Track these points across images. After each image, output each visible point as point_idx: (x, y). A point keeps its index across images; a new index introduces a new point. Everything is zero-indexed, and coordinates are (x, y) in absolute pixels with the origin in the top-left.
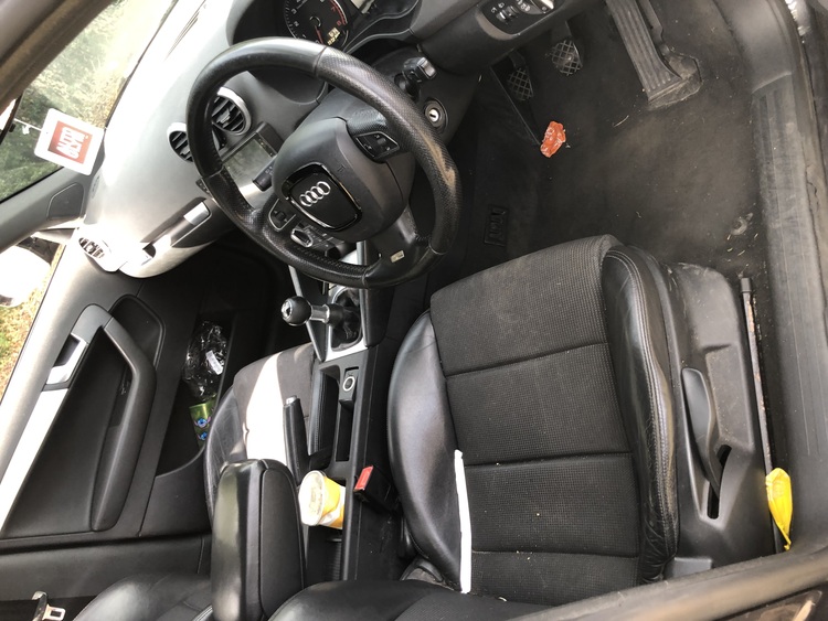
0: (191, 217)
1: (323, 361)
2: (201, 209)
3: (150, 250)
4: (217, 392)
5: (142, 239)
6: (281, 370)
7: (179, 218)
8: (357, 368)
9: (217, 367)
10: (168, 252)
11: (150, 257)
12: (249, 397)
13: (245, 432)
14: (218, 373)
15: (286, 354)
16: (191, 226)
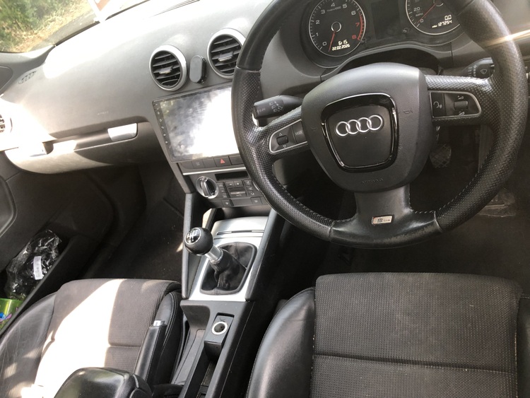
0: (114, 133)
1: (187, 298)
2: (131, 129)
3: (49, 146)
4: (28, 293)
5: (54, 131)
6: (121, 294)
7: (103, 129)
8: (233, 316)
9: (38, 273)
10: (67, 153)
11: (45, 152)
12: (73, 309)
13: (49, 339)
14: (36, 278)
15: (133, 283)
16: (109, 140)
